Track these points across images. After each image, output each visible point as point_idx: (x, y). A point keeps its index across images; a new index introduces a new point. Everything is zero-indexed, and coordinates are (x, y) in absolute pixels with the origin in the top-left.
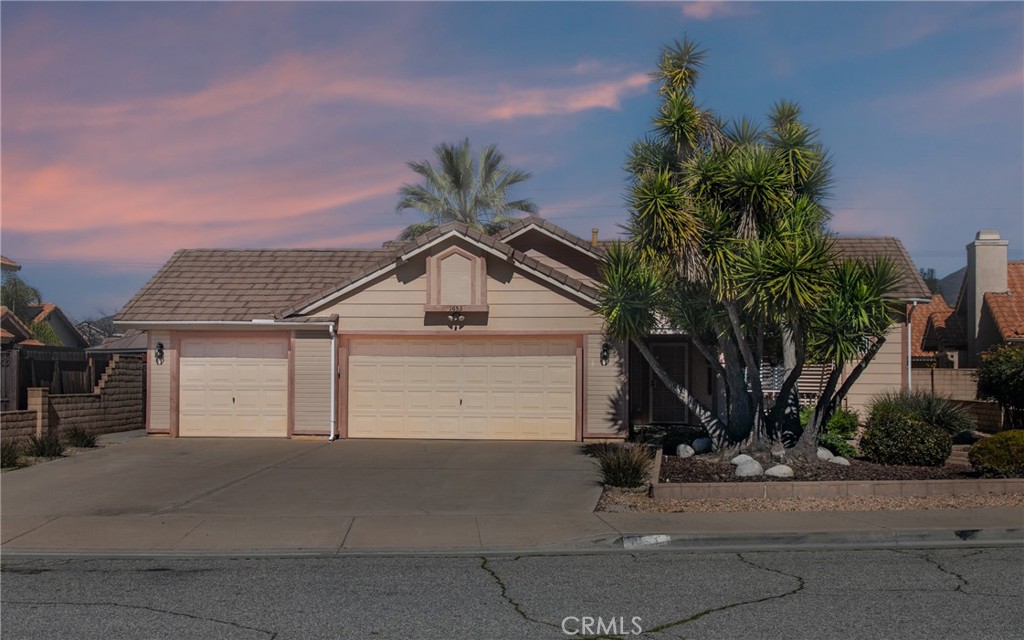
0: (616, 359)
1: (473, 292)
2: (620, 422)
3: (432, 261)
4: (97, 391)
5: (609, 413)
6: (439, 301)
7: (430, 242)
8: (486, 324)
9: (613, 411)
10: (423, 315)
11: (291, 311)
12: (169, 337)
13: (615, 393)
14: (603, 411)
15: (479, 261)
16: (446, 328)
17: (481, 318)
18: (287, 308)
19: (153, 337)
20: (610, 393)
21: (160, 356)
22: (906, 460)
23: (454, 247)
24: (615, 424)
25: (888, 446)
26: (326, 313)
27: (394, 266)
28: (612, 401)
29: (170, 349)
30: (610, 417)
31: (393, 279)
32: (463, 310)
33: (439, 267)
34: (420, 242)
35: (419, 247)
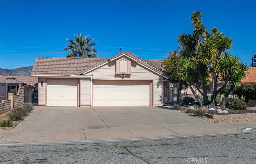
0: (161, 86)
1: (128, 69)
2: (162, 101)
3: (118, 61)
4: (18, 94)
5: (159, 99)
6: (119, 71)
7: (118, 56)
8: (130, 77)
9: (160, 98)
10: (114, 75)
11: (81, 73)
12: (44, 80)
13: (161, 94)
14: (158, 99)
15: (129, 62)
16: (120, 78)
17: (129, 76)
18: (80, 72)
19: (40, 80)
20: (160, 94)
21: (42, 85)
22: (240, 108)
23: (123, 58)
24: (161, 102)
25: (235, 106)
26: (89, 74)
27: (107, 62)
28: (160, 96)
29: (45, 83)
30: (160, 100)
31: (107, 65)
32: (126, 74)
33: (119, 63)
34: (116, 57)
35: (115, 58)
